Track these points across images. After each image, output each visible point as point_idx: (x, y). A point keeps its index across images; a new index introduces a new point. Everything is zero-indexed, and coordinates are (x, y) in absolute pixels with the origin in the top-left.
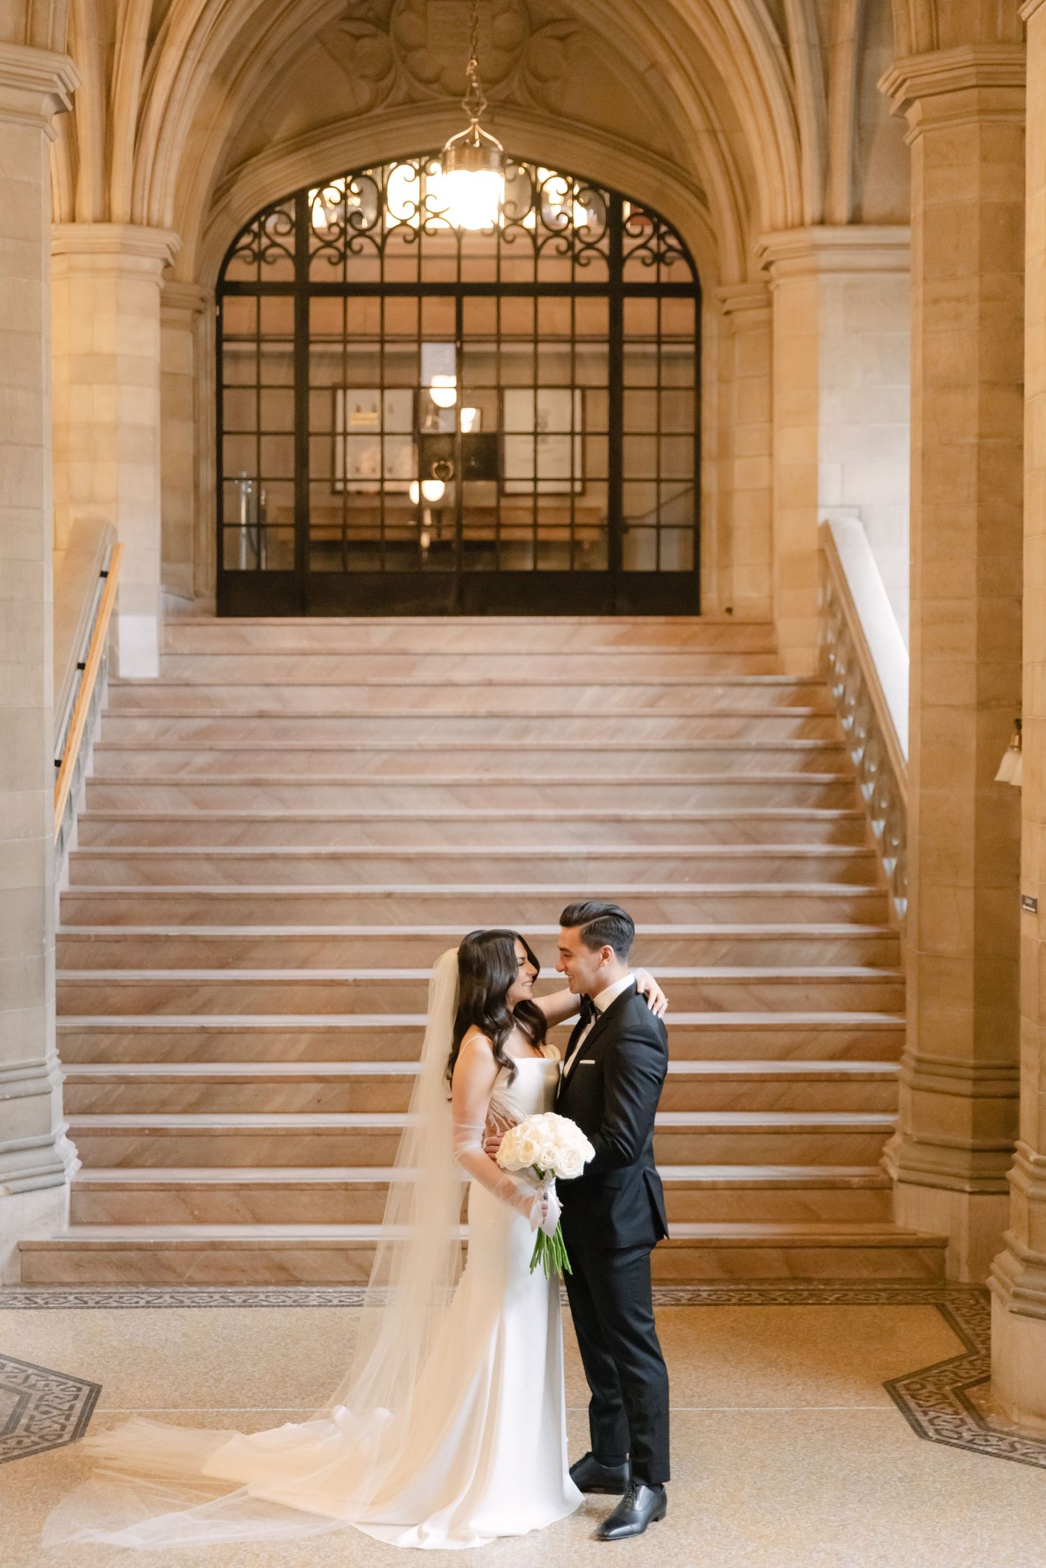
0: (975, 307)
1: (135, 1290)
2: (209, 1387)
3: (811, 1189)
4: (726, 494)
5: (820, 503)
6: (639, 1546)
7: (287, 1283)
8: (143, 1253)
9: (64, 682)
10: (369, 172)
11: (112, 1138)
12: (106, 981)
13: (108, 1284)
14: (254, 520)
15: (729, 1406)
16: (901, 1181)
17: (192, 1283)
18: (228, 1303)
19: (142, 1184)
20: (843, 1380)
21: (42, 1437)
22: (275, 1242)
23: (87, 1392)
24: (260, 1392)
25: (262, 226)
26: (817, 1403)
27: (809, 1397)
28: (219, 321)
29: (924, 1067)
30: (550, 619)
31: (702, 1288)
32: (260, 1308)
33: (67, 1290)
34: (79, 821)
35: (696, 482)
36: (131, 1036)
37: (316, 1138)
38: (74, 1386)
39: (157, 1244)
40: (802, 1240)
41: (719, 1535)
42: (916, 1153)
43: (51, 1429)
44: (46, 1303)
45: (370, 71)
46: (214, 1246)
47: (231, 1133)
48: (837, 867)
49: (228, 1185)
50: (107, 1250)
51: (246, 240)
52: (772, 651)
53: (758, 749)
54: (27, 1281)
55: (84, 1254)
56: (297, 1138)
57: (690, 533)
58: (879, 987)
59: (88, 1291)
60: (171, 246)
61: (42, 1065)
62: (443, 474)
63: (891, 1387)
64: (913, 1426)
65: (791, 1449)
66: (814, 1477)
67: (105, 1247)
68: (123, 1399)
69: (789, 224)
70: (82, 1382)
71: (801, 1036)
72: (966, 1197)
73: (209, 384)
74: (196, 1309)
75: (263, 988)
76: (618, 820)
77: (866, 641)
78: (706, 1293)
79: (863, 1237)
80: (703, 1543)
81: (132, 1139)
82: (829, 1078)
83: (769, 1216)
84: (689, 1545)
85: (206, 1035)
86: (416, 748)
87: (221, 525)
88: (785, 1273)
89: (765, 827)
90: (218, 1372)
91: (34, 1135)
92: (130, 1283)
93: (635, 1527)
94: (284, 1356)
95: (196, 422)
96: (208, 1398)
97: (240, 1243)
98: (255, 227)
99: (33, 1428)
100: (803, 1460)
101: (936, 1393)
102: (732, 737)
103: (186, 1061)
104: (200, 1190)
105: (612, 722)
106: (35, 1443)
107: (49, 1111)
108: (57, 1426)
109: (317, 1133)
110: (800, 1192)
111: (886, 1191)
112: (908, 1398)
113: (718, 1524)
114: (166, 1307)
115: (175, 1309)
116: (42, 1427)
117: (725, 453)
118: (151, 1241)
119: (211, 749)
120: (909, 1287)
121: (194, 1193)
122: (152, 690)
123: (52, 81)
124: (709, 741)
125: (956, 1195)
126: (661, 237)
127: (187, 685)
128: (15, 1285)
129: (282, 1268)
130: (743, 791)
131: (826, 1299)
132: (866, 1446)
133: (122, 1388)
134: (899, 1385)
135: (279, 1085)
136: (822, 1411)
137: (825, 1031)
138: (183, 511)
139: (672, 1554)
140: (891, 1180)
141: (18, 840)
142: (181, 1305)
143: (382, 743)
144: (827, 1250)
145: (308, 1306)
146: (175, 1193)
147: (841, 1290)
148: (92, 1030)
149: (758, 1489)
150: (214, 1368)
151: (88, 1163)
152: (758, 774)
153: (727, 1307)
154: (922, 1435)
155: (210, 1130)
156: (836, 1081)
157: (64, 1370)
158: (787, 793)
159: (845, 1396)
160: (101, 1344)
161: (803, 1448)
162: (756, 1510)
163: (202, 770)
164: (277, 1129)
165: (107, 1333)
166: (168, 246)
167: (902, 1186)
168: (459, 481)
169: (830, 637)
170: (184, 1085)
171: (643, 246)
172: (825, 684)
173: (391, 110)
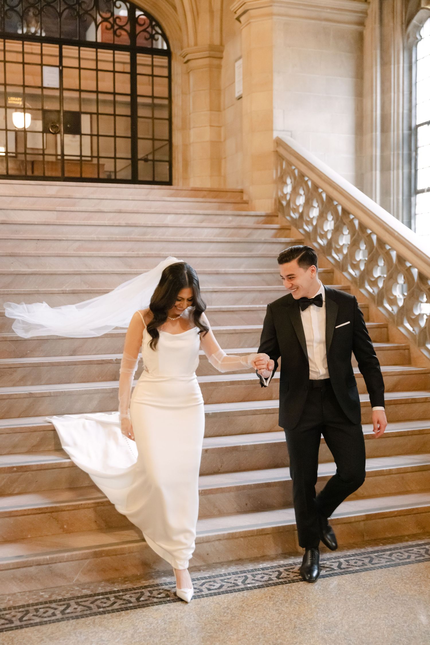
4: (186, 146)
5: (274, 128)
35: (170, 140)
52: (246, 203)
57: (167, 164)
58: (393, 352)
62: (54, 130)
76: (217, 274)
85: (31, 399)
102: (247, 237)
117: (185, 127)
121: (63, 513)
126: (153, 28)
143: (78, 237)
146: (49, 515)
168: (62, 134)
169: (280, 194)
170: (29, 433)
171: (145, 30)
172: (277, 216)
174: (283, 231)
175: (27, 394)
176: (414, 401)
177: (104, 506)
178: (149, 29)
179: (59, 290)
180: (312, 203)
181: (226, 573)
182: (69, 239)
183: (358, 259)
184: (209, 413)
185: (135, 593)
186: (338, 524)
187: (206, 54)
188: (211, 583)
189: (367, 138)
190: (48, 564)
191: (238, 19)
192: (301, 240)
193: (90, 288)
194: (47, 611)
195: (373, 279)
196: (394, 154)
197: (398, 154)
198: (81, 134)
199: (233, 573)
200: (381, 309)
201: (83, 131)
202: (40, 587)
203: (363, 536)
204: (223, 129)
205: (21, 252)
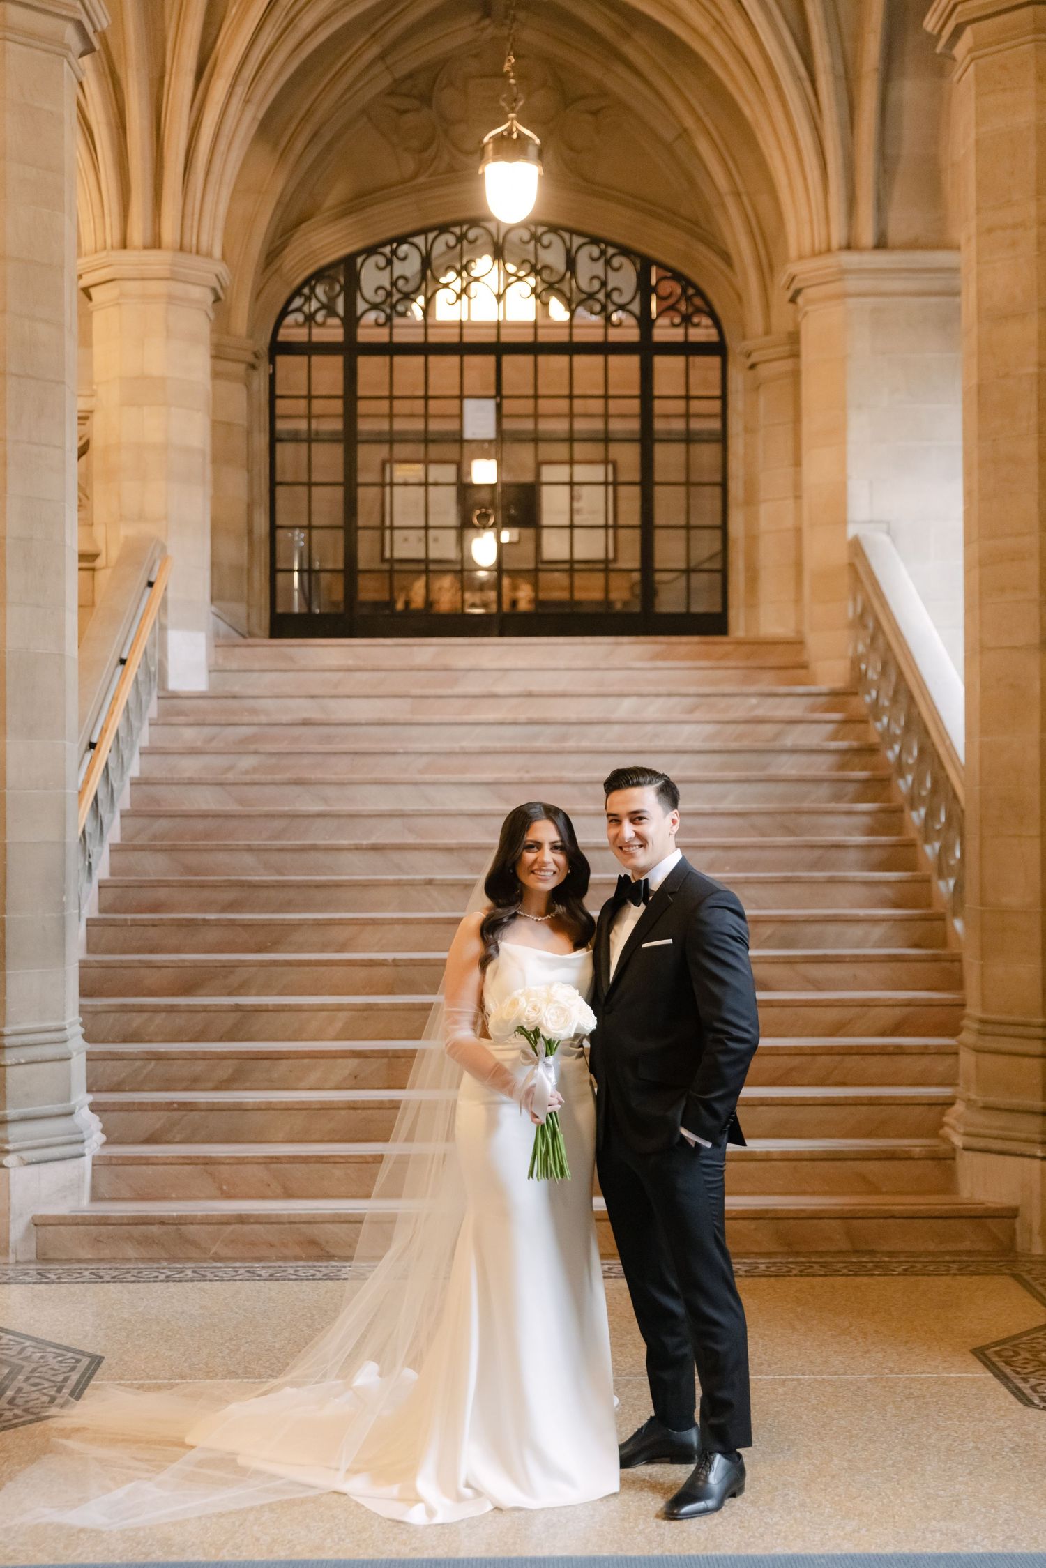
0: (1032, 234)
1: (156, 1265)
2: (223, 1358)
3: (869, 1159)
4: (752, 539)
5: (849, 520)
6: (716, 1525)
7: (319, 1258)
8: (164, 1228)
9: (105, 672)
10: (415, 240)
11: (139, 1113)
12: (140, 961)
13: (128, 1260)
14: (306, 566)
15: (804, 1374)
16: (966, 1149)
17: (217, 1258)
18: (253, 1276)
19: (168, 1157)
20: (926, 1347)
21: (26, 1410)
22: (306, 1214)
23: (87, 1363)
24: (279, 1362)
25: (313, 290)
26: (901, 1371)
27: (891, 1364)
28: (272, 378)
29: (989, 1028)
30: (588, 639)
31: (759, 1261)
32: (287, 1282)
33: (83, 1266)
34: (121, 816)
35: (724, 528)
36: (163, 1015)
37: (352, 1112)
38: (72, 1358)
39: (181, 1217)
40: (863, 1210)
41: (811, 1512)
42: (981, 1119)
43: (38, 1401)
44: (59, 1278)
45: (414, 143)
46: (242, 1219)
47: (263, 1107)
48: (877, 855)
49: (258, 1157)
50: (128, 1224)
51: (298, 302)
52: (804, 666)
53: (794, 751)
54: (42, 1258)
55: (103, 1229)
56: (331, 1112)
57: (718, 577)
59: (105, 1266)
60: (220, 277)
61: (62, 1029)
62: (484, 522)
63: (980, 1353)
64: (1014, 1394)
65: (880, 1417)
66: (912, 1448)
67: (125, 1221)
68: (125, 1370)
69: (817, 251)
70: (83, 1353)
71: (852, 1012)
72: (1037, 1163)
73: (262, 435)
74: (219, 1283)
75: (302, 969)
77: (902, 636)
78: (764, 1265)
79: (928, 1207)
80: (792, 1522)
81: (162, 1113)
82: (883, 1051)
83: (827, 1188)
84: (776, 1524)
85: (239, 1014)
86: (457, 750)
87: (274, 571)
88: (845, 1246)
89: (804, 820)
90: (234, 1342)
91: (53, 1103)
92: (150, 1259)
93: (710, 1503)
94: (309, 1326)
95: (249, 471)
96: (221, 1369)
97: (268, 1216)
98: (306, 291)
99: (19, 1401)
100: (896, 1429)
101: (1033, 1360)
102: (768, 741)
103: (221, 1040)
104: (228, 1164)
105: (649, 728)
106: (16, 1417)
107: (68, 1079)
108: (46, 1399)
109: (352, 1106)
110: (858, 1162)
111: (949, 1162)
112: (1001, 1365)
113: (808, 1500)
114: (186, 1281)
115: (196, 1283)
116: (28, 1399)
117: (751, 500)
118: (175, 1214)
119: (256, 753)
120: (980, 1259)
121: (222, 1167)
122: (200, 702)
123: (75, 7)
124: (745, 744)
125: (1026, 1161)
126: (688, 299)
127: (234, 697)
128: (30, 1262)
129: (313, 1242)
130: (780, 789)
131: (894, 1271)
132: (965, 1415)
133: (126, 1359)
134: (990, 1352)
135: (315, 1060)
136: (909, 1378)
137: (876, 1006)
138: (235, 552)
139: (757, 1535)
140: (954, 1149)
141: (36, 791)
142: (203, 1279)
143: (425, 747)
144: (890, 1221)
145: (338, 1279)
146: (203, 1167)
147: (908, 1262)
148: (124, 1009)
149: (849, 1461)
150: (231, 1339)
151: (112, 1138)
152: (793, 772)
153: (788, 1278)
154: (1026, 1402)
155: (241, 1103)
156: (888, 1054)
157: (65, 1342)
158: (824, 790)
159: (933, 1363)
160: (110, 1317)
161: (894, 1416)
162: (850, 1484)
163: (247, 773)
164: (311, 1102)
165: (119, 1306)
166: (217, 277)
167: (966, 1153)
168: (500, 528)
169: (861, 648)
170: (216, 1061)
171: (673, 308)
172: (856, 694)
173: (434, 178)
174: (849, 725)
175: (231, 1006)
176: (900, 1051)
177: (281, 1163)
178: (683, 307)
179: (350, 845)
182: (409, 750)
191: (793, 301)
192: (875, 744)
193: (418, 841)
194: (151, 1274)
198: (538, 527)
201: (543, 523)
205: (313, 777)
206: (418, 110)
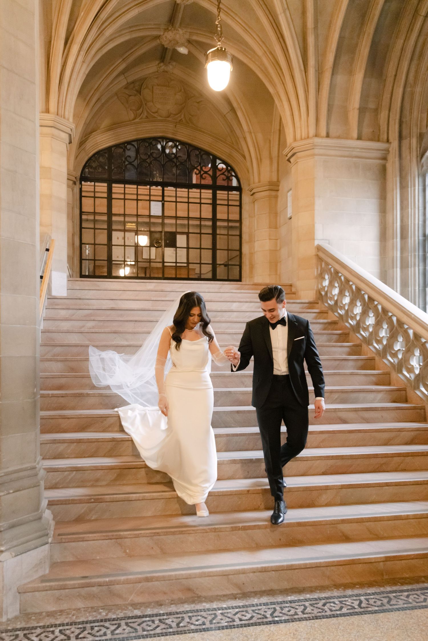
4: (252, 254)
5: (315, 238)
7: (193, 600)
10: (133, 143)
11: (72, 505)
17: (134, 604)
28: (81, 189)
35: (240, 250)
45: (134, 108)
46: (148, 579)
48: (360, 363)
54: (24, 614)
55: (62, 591)
57: (238, 267)
60: (72, 129)
62: (158, 245)
69: (303, 138)
71: (393, 434)
73: (77, 210)
81: (83, 505)
85: (113, 444)
87: (81, 259)
117: (252, 240)
119: (93, 320)
121: (126, 540)
122: (65, 300)
126: (229, 172)
129: (189, 589)
146: (115, 540)
163: (90, 328)
168: (163, 247)
169: (320, 286)
171: (223, 174)
172: (318, 303)
173: (141, 120)
174: (322, 314)
177: (160, 535)
178: (226, 173)
180: (345, 294)
181: (258, 603)
183: (381, 336)
184: (253, 459)
185: (177, 618)
186: (360, 563)
187: (267, 188)
188: (244, 613)
189: (389, 244)
190: (108, 585)
191: (289, 160)
192: (336, 321)
194: (100, 630)
195: (393, 352)
196: (411, 255)
197: (415, 255)
198: (176, 247)
199: (264, 604)
200: (400, 376)
201: (178, 246)
202: (100, 604)
203: (382, 575)
204: (278, 241)
205: (122, 330)
206: (135, 95)
